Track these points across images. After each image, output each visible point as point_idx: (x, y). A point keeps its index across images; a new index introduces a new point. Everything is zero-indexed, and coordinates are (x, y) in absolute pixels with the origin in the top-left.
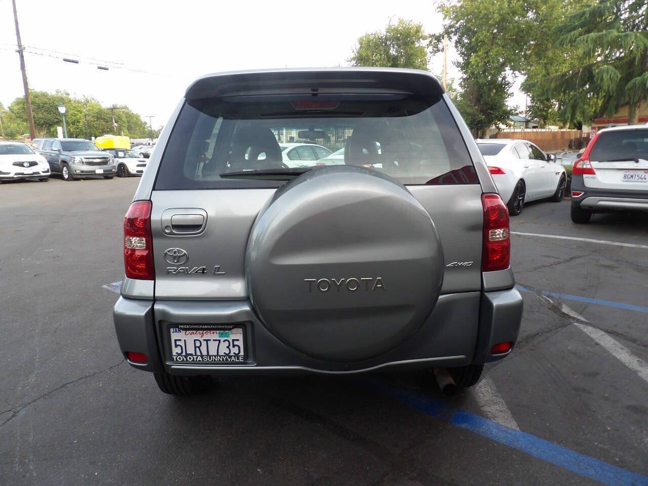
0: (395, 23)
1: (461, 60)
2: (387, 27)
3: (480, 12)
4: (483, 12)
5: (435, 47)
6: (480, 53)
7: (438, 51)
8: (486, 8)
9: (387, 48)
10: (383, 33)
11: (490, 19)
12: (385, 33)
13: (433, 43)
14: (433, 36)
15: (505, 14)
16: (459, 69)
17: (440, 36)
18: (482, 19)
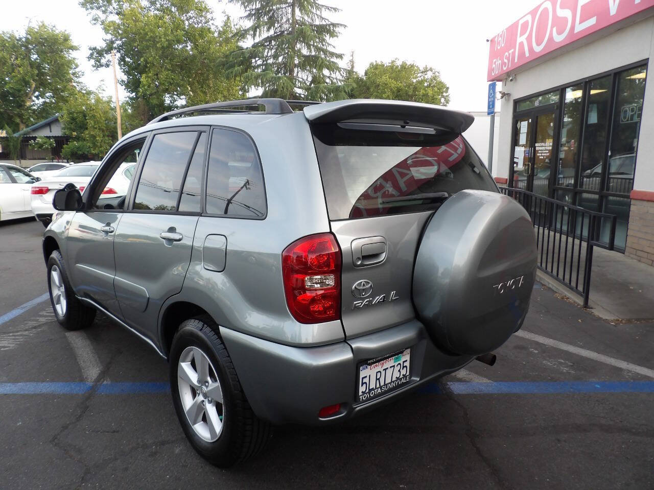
0: (35, 26)
1: (125, 78)
2: (26, 28)
3: (146, 34)
4: (150, 34)
5: (97, 61)
6: (150, 75)
7: (102, 66)
8: (151, 31)
9: (29, 51)
10: (21, 33)
11: (158, 42)
12: (25, 35)
13: (94, 57)
14: (95, 49)
15: (171, 40)
16: (124, 87)
17: (102, 50)
18: (147, 41)
